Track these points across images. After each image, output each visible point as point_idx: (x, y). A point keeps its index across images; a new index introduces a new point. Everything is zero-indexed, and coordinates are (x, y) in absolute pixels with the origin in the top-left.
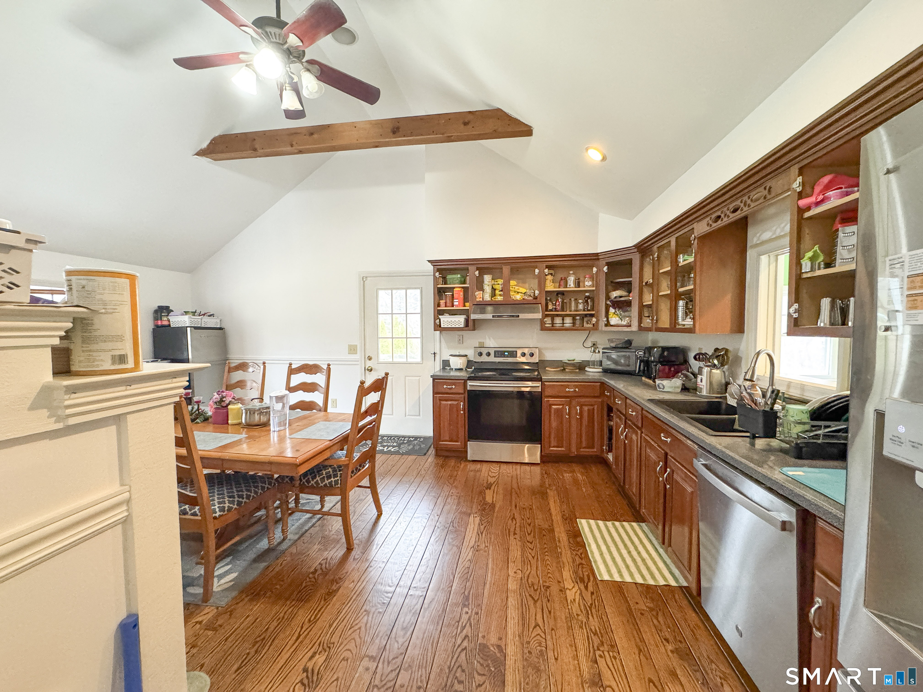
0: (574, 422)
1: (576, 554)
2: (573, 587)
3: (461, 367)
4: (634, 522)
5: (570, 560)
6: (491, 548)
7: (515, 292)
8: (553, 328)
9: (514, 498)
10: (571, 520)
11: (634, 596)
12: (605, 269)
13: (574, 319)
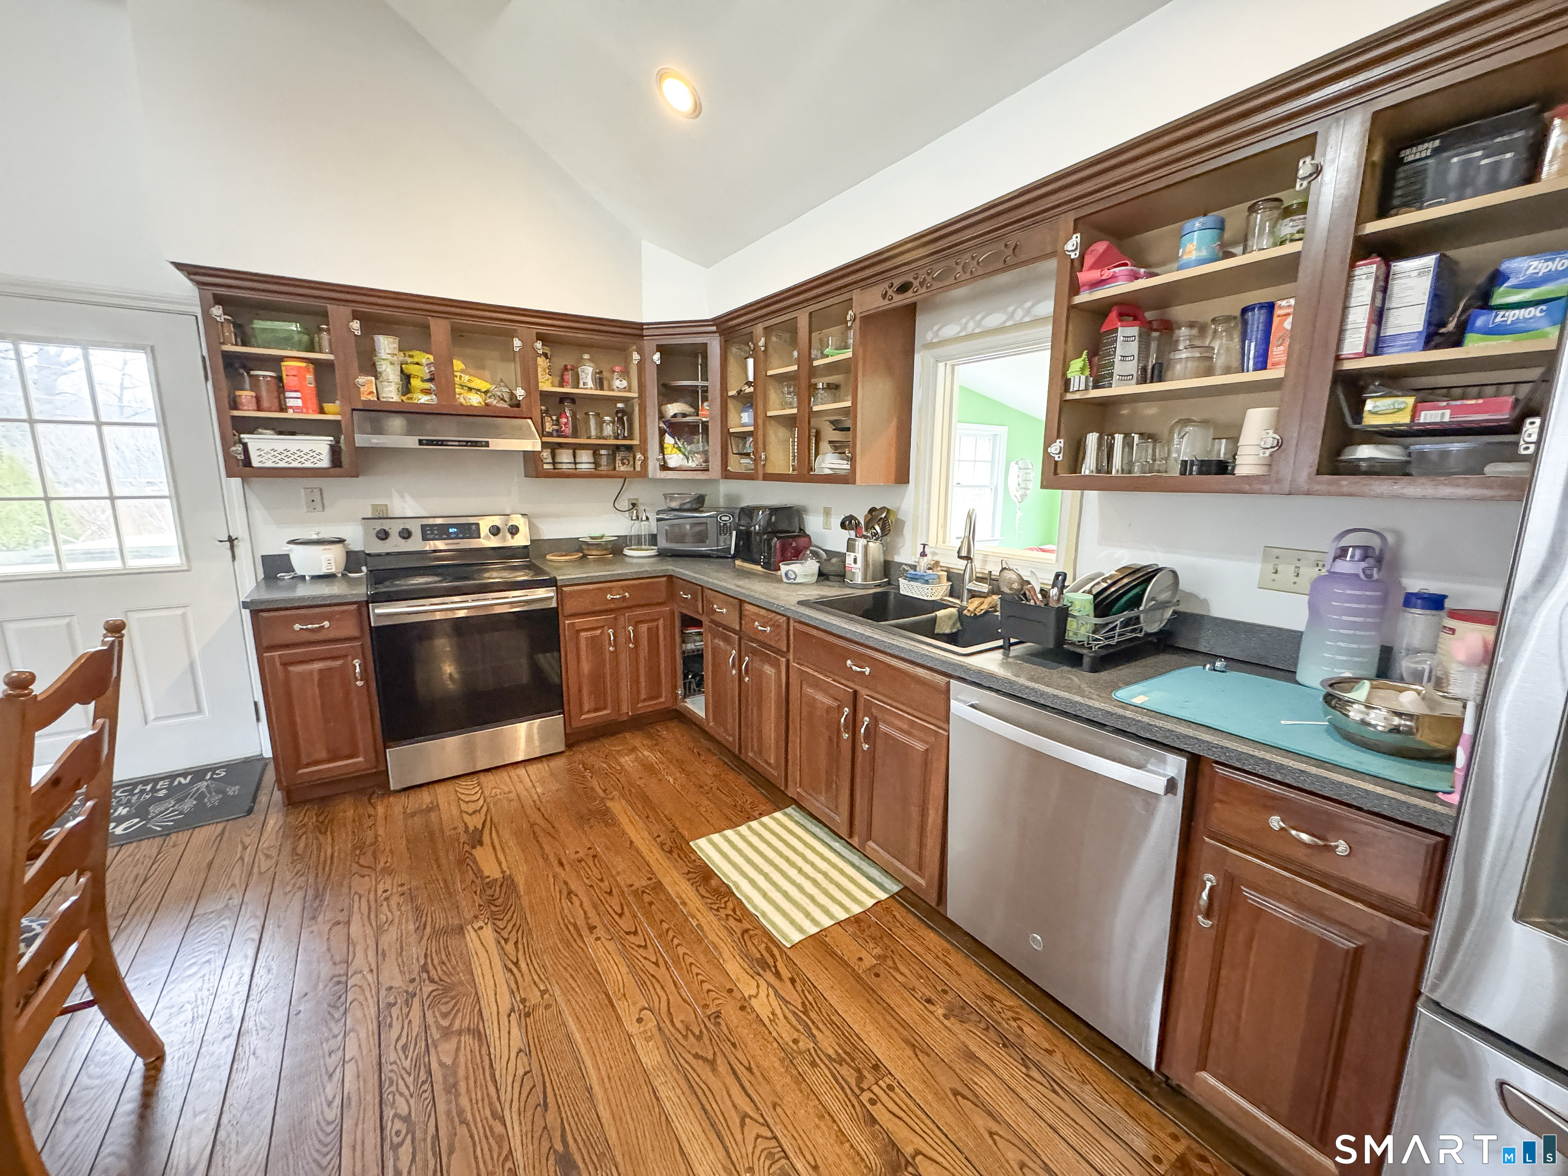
0: (624, 657)
1: (727, 915)
2: (758, 986)
3: (333, 571)
4: (775, 811)
5: (723, 934)
6: (558, 992)
7: (462, 386)
8: (557, 474)
9: (547, 849)
10: (681, 849)
11: (849, 948)
12: (657, 357)
13: (596, 454)
